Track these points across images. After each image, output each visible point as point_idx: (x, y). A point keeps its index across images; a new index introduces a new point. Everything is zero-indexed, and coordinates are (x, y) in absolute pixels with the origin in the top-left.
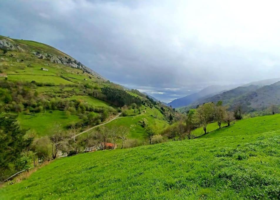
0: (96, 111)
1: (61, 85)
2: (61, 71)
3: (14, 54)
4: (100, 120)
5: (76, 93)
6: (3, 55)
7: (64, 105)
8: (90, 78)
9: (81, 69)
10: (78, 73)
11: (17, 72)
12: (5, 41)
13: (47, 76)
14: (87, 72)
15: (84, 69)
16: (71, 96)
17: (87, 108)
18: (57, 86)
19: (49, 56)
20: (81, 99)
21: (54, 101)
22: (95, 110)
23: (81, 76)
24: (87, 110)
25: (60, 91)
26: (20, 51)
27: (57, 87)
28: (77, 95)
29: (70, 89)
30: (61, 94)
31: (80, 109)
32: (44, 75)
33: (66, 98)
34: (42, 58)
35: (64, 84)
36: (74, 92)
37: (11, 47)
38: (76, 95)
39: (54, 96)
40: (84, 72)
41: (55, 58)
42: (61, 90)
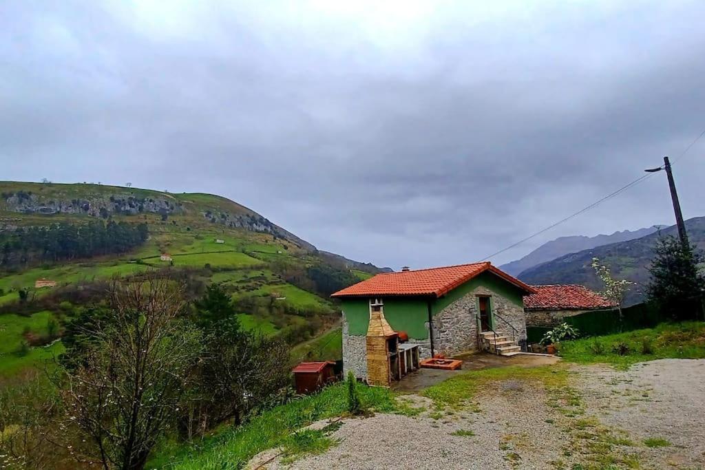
0: (301, 314)
1: (244, 268)
2: (240, 241)
3: (177, 219)
4: (308, 332)
5: (267, 281)
6: (162, 224)
7: (251, 305)
8: (286, 248)
9: (270, 233)
10: (267, 241)
11: (183, 251)
12: (163, 201)
13: (223, 252)
14: (280, 237)
15: (274, 232)
16: (261, 285)
17: (285, 308)
18: (240, 269)
19: (223, 216)
20: (275, 290)
21: (238, 297)
22: (299, 311)
23: (271, 246)
24: (286, 312)
25: (244, 279)
26: (184, 214)
27: (239, 271)
28: (269, 284)
29: (258, 273)
30: (245, 285)
31: (275, 311)
32: (220, 252)
33: (253, 290)
34: (213, 220)
35: (249, 264)
36: (265, 278)
37: (172, 208)
38: (267, 284)
39: (237, 289)
40: (275, 238)
41: (231, 218)
42: (245, 276)
